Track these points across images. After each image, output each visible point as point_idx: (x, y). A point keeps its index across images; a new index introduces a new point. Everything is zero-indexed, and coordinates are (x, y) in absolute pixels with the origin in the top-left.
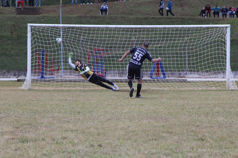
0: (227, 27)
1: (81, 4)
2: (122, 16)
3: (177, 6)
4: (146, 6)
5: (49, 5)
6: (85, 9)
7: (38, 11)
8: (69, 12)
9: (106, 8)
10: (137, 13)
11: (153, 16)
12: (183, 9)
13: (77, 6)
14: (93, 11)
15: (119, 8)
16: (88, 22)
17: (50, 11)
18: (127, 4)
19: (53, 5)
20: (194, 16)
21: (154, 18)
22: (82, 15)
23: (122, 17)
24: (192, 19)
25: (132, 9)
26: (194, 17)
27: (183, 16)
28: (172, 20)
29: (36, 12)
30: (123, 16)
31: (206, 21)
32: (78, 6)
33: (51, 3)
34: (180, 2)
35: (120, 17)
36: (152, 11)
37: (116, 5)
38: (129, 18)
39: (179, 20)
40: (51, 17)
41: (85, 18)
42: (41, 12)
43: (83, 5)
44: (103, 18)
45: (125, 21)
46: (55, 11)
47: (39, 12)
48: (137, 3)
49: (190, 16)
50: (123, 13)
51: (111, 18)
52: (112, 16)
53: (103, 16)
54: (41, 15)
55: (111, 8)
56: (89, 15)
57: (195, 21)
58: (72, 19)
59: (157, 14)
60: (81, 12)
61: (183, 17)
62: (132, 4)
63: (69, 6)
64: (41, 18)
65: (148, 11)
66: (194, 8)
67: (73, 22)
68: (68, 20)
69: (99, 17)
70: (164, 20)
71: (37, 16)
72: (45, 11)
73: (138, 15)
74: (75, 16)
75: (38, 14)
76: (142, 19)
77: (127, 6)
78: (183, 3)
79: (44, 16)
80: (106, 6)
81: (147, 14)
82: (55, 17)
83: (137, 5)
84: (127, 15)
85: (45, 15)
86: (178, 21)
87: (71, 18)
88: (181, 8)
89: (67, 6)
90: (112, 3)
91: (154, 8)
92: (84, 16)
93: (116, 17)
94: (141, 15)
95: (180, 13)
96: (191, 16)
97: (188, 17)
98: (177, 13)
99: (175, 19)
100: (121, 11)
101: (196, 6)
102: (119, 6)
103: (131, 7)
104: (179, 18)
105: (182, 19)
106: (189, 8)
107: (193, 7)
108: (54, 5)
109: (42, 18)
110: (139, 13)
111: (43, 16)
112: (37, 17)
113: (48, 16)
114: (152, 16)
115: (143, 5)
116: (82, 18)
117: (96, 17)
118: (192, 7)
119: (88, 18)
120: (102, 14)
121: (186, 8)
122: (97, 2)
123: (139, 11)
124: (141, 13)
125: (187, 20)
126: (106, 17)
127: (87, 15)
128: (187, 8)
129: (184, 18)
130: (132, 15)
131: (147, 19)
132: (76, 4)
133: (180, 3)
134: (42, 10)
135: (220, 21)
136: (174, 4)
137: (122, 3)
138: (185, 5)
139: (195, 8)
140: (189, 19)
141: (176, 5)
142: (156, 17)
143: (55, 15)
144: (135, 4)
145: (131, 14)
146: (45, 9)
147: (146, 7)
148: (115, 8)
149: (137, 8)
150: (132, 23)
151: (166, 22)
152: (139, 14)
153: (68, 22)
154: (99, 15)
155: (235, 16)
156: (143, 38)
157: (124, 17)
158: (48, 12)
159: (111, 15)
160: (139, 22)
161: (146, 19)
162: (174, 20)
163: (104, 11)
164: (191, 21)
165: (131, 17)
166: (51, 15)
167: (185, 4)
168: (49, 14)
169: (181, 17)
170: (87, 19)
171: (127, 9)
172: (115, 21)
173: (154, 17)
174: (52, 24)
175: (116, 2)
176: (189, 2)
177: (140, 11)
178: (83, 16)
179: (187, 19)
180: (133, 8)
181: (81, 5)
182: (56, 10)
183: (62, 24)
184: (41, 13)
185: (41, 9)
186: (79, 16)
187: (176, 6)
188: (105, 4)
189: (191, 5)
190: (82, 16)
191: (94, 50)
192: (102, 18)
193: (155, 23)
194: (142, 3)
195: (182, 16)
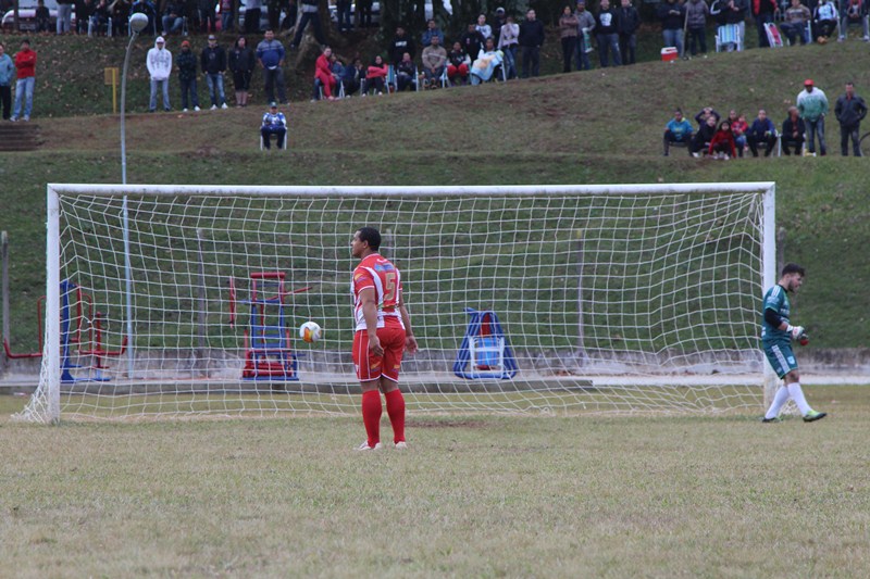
0: (763, 191)
1: (185, 110)
2: (338, 151)
3: (536, 115)
4: (424, 116)
5: (65, 112)
6: (201, 127)
7: (29, 138)
8: (142, 139)
9: (281, 123)
10: (392, 140)
11: (453, 153)
12: (557, 126)
13: (171, 116)
14: (230, 134)
15: (325, 122)
16: (217, 176)
17: (73, 138)
18: (355, 108)
19: (78, 113)
20: (596, 152)
21: (456, 158)
22: (192, 149)
23: (339, 156)
24: (594, 164)
25: (372, 128)
26: (599, 155)
27: (558, 150)
28: (522, 166)
29: (20, 138)
30: (344, 152)
31: (644, 168)
32: (175, 116)
33: (72, 108)
34: (545, 102)
35: (334, 157)
36: (444, 132)
37: (312, 111)
38: (366, 159)
39: (548, 166)
40: (82, 157)
41: (205, 162)
42: (41, 140)
43: (196, 115)
44: (271, 159)
45: (352, 171)
46: (90, 136)
47: (33, 140)
48: (390, 105)
49: (584, 152)
50: (339, 142)
51: (300, 159)
52: (304, 151)
53: (270, 152)
54: (43, 151)
55: (297, 124)
56: (218, 148)
57: (605, 168)
58: (156, 164)
59: (465, 145)
60: (186, 139)
61: (561, 154)
62: (373, 111)
63: (141, 118)
64: (43, 160)
65: (431, 134)
66: (596, 123)
67: (163, 174)
68: (144, 167)
69: (258, 156)
70: (490, 167)
71: (28, 154)
72: (55, 138)
73: (398, 148)
74: (168, 152)
75: (30, 146)
76: (414, 163)
77: (355, 117)
78: (555, 105)
79: (55, 156)
80: (280, 117)
81: (429, 147)
82: (95, 159)
83: (390, 113)
84: (354, 148)
85: (58, 152)
86: (541, 171)
87: (154, 161)
88: (549, 124)
89: (136, 116)
90: (298, 104)
91: (453, 124)
92: (201, 153)
93: (317, 155)
94: (407, 148)
95: (548, 139)
96: (588, 150)
97: (579, 155)
98: (534, 141)
99: (531, 161)
100: (331, 133)
101: (604, 115)
102: (324, 117)
103: (367, 119)
104: (547, 160)
105: (558, 160)
106: (579, 123)
107: (594, 120)
108: (84, 114)
109: (49, 164)
110: (397, 140)
111: (51, 156)
112: (30, 159)
113: (68, 156)
114: (447, 153)
115: (412, 113)
116: (194, 160)
117: (244, 158)
118: (588, 120)
119: (215, 161)
120: (267, 144)
121: (566, 122)
122: (244, 102)
123: (399, 133)
124: (404, 140)
125: (574, 166)
126: (281, 157)
127: (213, 151)
128: (572, 124)
129: (564, 157)
130: (375, 150)
131: (432, 164)
132: (168, 110)
133: (545, 105)
134: (44, 134)
135: (694, 168)
136: (526, 109)
137: (337, 106)
138: (563, 113)
139: (601, 124)
140: (581, 163)
141: (532, 111)
142: (463, 154)
143: (93, 151)
144: (383, 110)
145: (372, 146)
146: (54, 128)
147: (422, 119)
148: (311, 123)
149: (389, 122)
150: (378, 179)
151: (499, 172)
152: (397, 144)
153: (142, 176)
154: (256, 151)
155: (746, 149)
156: (420, 230)
157: (346, 156)
158: (64, 140)
159: (296, 150)
160: (401, 175)
161: (426, 162)
162: (528, 166)
163: (273, 134)
164: (588, 171)
165: (369, 155)
166: (79, 149)
167: (563, 109)
168: (69, 145)
169: (554, 155)
170: (211, 164)
171: (353, 128)
172: (316, 170)
173: (456, 154)
174: (84, 182)
175: (313, 101)
176: (578, 100)
177: (403, 136)
178: (199, 151)
179: (577, 162)
180: (377, 124)
181: (185, 114)
182: (94, 133)
183: (127, 183)
184: (41, 144)
185: (38, 130)
186: (183, 154)
187: (532, 114)
188: (274, 108)
189: (585, 113)
190: (194, 154)
191: (253, 277)
192: (266, 162)
193: (460, 176)
194: (409, 104)
195: (556, 151)
